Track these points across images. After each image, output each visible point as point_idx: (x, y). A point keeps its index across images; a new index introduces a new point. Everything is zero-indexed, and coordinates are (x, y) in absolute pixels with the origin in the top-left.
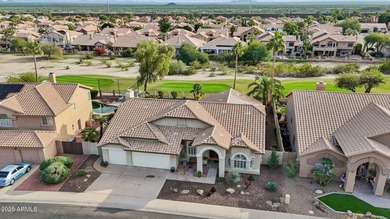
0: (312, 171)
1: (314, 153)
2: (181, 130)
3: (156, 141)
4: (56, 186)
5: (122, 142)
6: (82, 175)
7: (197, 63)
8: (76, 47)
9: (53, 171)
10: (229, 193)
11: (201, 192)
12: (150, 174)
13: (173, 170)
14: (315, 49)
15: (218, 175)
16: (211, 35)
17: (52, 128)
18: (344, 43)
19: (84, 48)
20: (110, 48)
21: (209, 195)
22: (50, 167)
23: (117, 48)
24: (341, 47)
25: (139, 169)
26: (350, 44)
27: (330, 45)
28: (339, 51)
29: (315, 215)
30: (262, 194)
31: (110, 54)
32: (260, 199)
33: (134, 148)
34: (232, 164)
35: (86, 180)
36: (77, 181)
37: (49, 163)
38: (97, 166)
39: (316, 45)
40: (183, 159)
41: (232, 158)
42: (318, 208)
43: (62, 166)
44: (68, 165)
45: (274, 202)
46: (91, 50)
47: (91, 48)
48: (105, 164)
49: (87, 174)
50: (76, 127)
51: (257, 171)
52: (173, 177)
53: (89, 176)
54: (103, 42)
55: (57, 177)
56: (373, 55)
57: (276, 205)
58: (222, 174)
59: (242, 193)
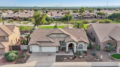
0: (105, 48)
1: (105, 42)
2: (58, 38)
3: (51, 42)
4: (13, 62)
5: (38, 43)
6: (23, 57)
7: (51, 21)
8: (7, 18)
9: (11, 56)
10: (81, 57)
11: (71, 58)
12: (49, 54)
13: (57, 52)
14: (84, 17)
15: (74, 52)
16: (52, 14)
17: (7, 41)
18: (92, 15)
19: (9, 18)
20: (19, 18)
21: (74, 59)
22: (10, 55)
23: (22, 18)
24: (91, 16)
25: (45, 53)
26: (94, 15)
27: (88, 15)
28: (91, 17)
29: (112, 61)
30: (92, 57)
31: (19, 20)
32: (92, 58)
33: (43, 45)
34: (78, 48)
35: (25, 59)
36: (22, 59)
37: (8, 54)
38: (28, 53)
39: (85, 16)
40: (60, 48)
41: (78, 46)
42: (112, 59)
43: (15, 54)
44: (16, 54)
45: (97, 58)
46: (12, 19)
47: (12, 18)
48: (31, 53)
49: (25, 56)
50: (16, 41)
51: (86, 50)
52: (58, 54)
53: (26, 57)
54: (16, 16)
55: (13, 58)
56: (100, 18)
57: (98, 60)
58: (75, 52)
59: (85, 57)
